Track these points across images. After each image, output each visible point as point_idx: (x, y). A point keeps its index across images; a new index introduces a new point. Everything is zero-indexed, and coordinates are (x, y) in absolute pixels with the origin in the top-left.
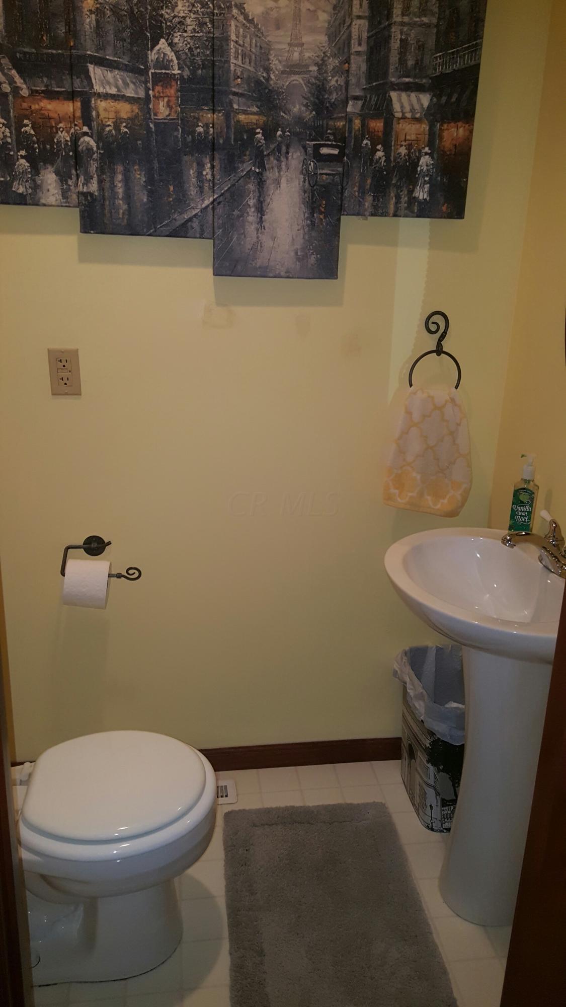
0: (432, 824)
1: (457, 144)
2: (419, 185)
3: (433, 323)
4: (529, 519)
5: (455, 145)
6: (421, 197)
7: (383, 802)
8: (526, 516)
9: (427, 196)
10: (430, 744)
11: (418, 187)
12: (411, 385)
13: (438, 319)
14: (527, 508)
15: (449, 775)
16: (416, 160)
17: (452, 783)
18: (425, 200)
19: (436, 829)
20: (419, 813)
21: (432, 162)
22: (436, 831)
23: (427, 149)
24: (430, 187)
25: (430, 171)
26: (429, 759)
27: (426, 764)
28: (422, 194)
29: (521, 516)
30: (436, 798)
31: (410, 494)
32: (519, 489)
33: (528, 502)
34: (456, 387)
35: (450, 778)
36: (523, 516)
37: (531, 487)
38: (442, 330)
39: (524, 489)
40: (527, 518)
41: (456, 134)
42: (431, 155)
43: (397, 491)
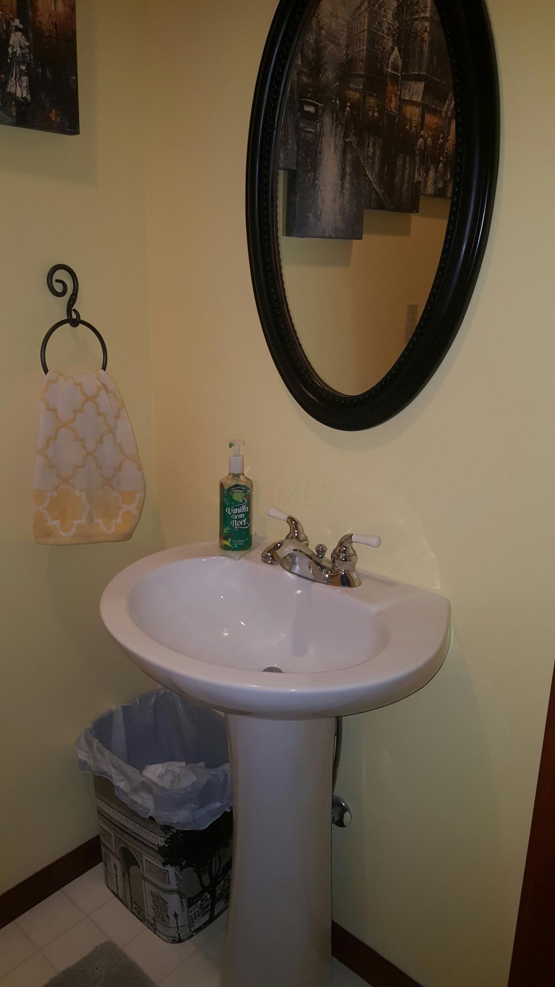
0: (179, 934)
1: (58, 24)
2: (14, 76)
3: (57, 281)
4: (249, 521)
5: (56, 24)
6: (19, 94)
7: (107, 940)
8: (244, 519)
9: (27, 94)
10: (166, 842)
11: (13, 79)
12: (46, 371)
13: (61, 274)
14: (244, 508)
15: (193, 867)
16: (4, 36)
17: (197, 875)
18: (25, 99)
19: (185, 937)
20: (156, 929)
21: (27, 44)
22: (186, 940)
23: (17, 22)
24: (30, 81)
25: (26, 57)
26: (166, 860)
27: (162, 867)
28: (19, 89)
29: (238, 519)
30: (181, 902)
31: (78, 522)
32: (230, 488)
33: (244, 501)
34: (104, 368)
35: (194, 870)
36: (240, 519)
37: (242, 481)
38: (70, 291)
39: (236, 486)
40: (244, 521)
41: (53, 8)
42: (24, 32)
43: (56, 523)
